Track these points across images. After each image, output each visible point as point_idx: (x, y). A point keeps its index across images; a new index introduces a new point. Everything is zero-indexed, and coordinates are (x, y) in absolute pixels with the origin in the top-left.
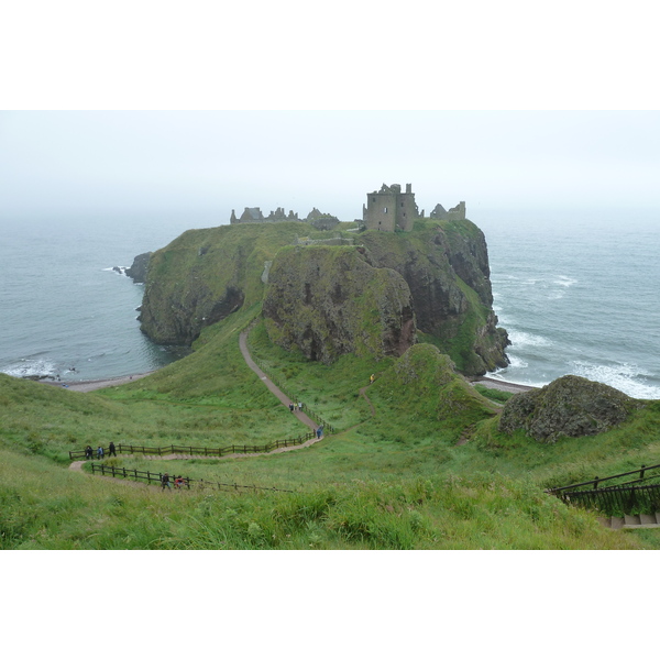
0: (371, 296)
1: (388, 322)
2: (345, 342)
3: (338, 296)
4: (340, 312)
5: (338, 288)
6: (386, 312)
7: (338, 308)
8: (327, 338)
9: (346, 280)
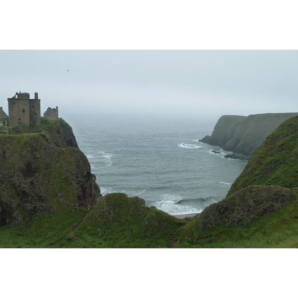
0: (61, 167)
1: (79, 183)
2: (39, 204)
3: (29, 170)
4: (32, 183)
5: (29, 165)
6: (77, 177)
7: (29, 180)
8: (18, 205)
9: (35, 158)
